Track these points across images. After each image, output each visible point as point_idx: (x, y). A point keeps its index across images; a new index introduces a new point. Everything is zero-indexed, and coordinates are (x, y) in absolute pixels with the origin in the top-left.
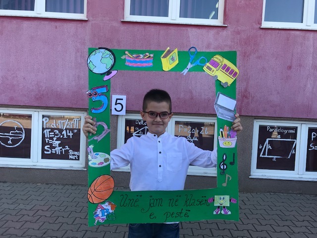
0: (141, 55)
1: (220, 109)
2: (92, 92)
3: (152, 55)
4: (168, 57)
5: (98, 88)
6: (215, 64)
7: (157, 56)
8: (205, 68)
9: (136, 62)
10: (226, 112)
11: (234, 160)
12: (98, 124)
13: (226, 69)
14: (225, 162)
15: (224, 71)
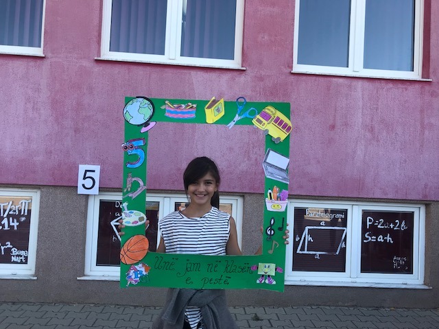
0: (183, 105)
1: (270, 169)
2: (128, 145)
3: (195, 106)
4: (213, 108)
5: (134, 140)
6: (267, 117)
7: (201, 106)
8: (254, 121)
9: (178, 113)
10: (277, 172)
11: (283, 225)
12: (133, 179)
13: (279, 122)
14: (273, 227)
15: (276, 125)
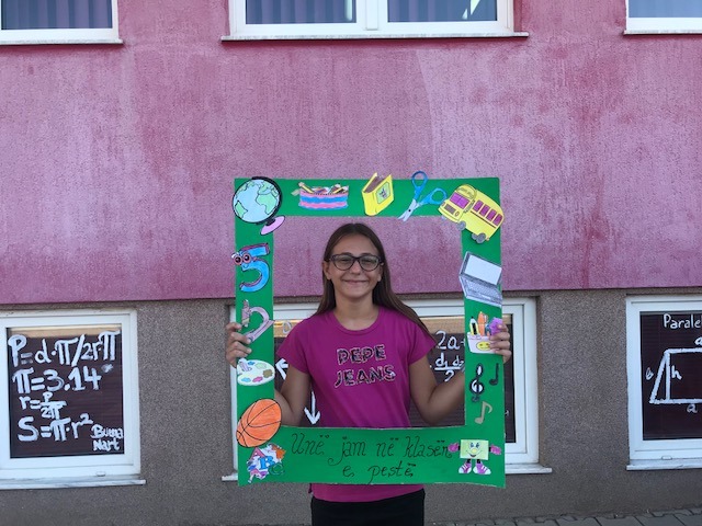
0: (327, 188)
1: (471, 285)
2: (242, 255)
3: (346, 188)
4: (375, 191)
5: (251, 247)
7: (355, 189)
8: (442, 209)
9: (318, 201)
10: (482, 288)
11: (497, 376)
12: (252, 310)
13: (481, 209)
14: (481, 380)
15: (478, 213)
